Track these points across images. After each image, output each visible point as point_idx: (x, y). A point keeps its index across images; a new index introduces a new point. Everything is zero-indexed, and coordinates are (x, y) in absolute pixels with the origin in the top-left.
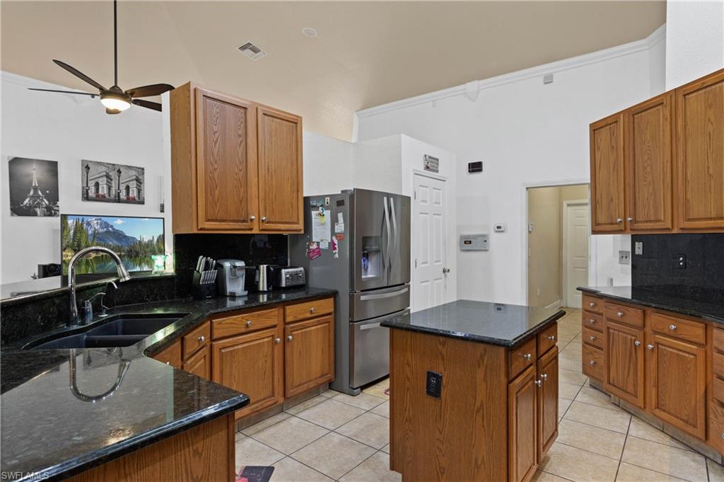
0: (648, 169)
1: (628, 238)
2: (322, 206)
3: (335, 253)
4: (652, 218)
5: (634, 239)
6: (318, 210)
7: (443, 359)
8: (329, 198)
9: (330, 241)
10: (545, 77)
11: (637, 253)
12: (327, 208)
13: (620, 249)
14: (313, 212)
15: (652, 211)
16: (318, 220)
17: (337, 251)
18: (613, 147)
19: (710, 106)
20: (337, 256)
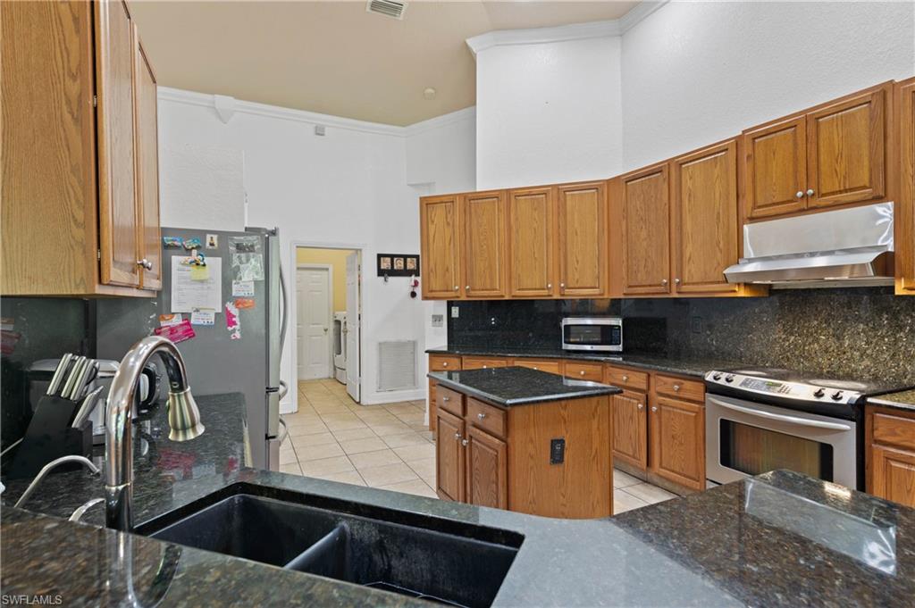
0: (485, 247)
1: (444, 303)
2: (198, 248)
3: (234, 331)
4: (488, 287)
5: (450, 304)
6: (190, 255)
7: (565, 422)
8: (215, 237)
9: (219, 310)
10: (316, 127)
11: (453, 316)
12: (212, 254)
13: (433, 313)
14: (173, 257)
15: (488, 281)
16: (186, 274)
17: (237, 327)
18: (448, 224)
19: (535, 209)
20: (238, 335)
